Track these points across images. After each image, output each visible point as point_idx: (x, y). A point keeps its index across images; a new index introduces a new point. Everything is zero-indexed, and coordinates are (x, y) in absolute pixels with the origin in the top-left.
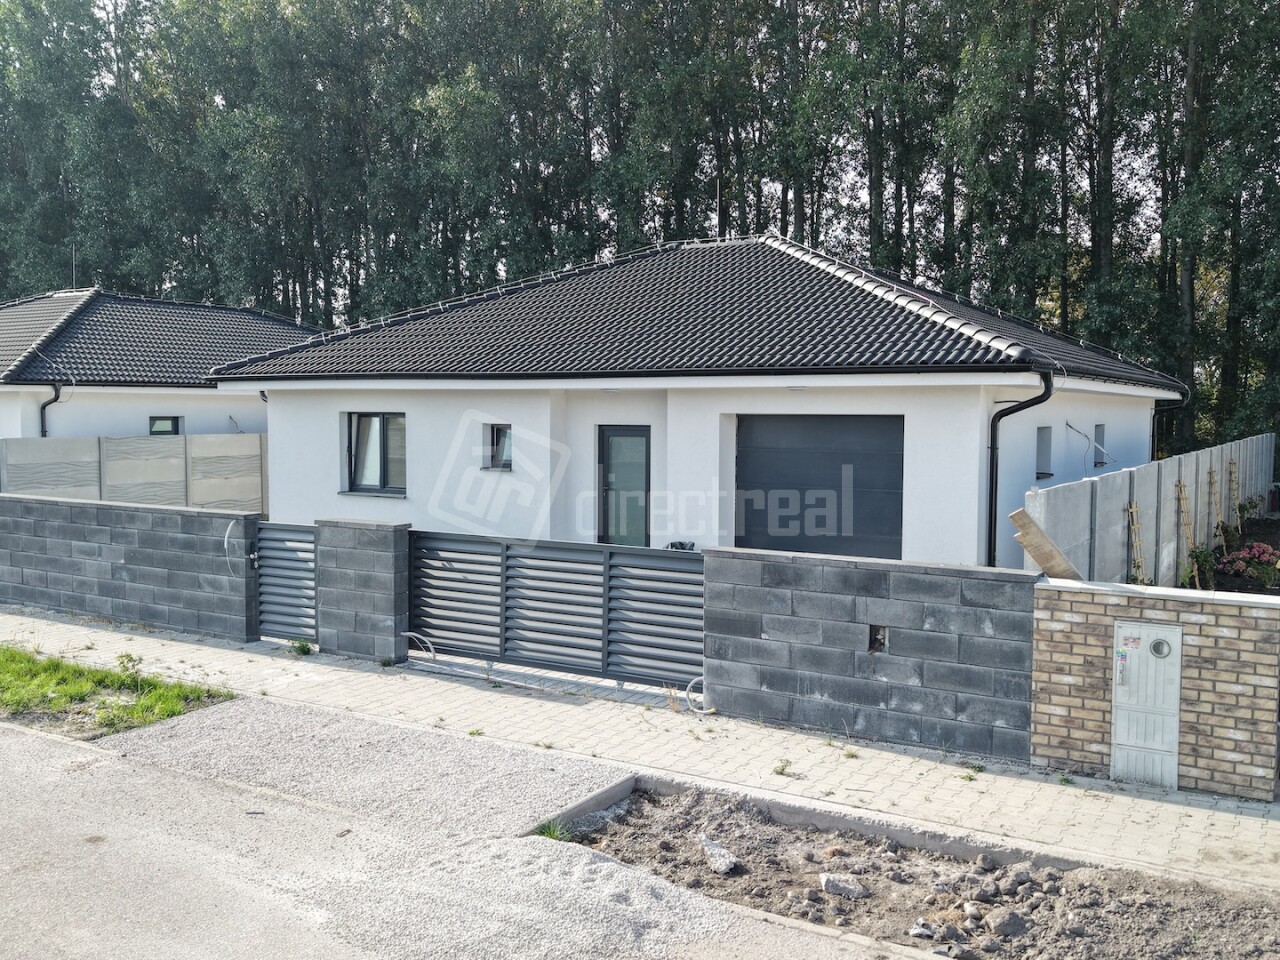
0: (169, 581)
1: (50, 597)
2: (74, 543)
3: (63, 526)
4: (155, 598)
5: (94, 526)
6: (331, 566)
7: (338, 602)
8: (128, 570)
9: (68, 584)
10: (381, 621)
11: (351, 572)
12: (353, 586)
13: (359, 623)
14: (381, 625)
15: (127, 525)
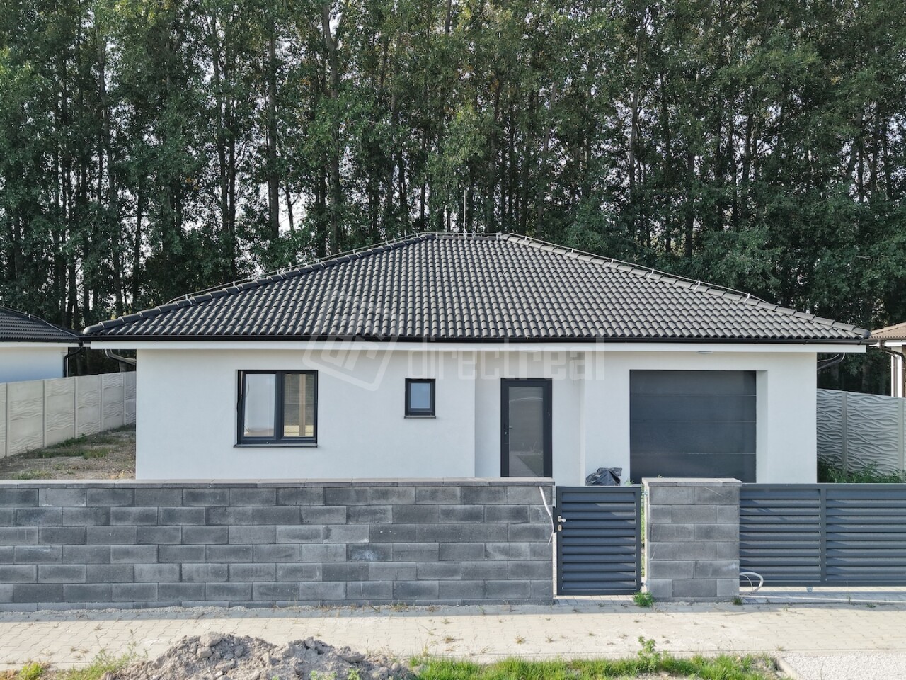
0: (441, 554)
1: (231, 591)
2: (280, 528)
3: (258, 511)
4: (418, 574)
5: (319, 506)
6: (666, 522)
7: (674, 553)
8: (374, 549)
9: (268, 574)
10: (725, 566)
11: (690, 526)
12: (692, 538)
13: (699, 570)
14: (725, 569)
15: (375, 502)
